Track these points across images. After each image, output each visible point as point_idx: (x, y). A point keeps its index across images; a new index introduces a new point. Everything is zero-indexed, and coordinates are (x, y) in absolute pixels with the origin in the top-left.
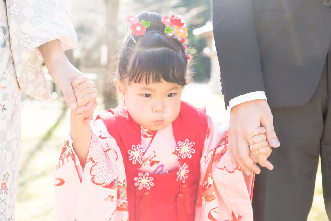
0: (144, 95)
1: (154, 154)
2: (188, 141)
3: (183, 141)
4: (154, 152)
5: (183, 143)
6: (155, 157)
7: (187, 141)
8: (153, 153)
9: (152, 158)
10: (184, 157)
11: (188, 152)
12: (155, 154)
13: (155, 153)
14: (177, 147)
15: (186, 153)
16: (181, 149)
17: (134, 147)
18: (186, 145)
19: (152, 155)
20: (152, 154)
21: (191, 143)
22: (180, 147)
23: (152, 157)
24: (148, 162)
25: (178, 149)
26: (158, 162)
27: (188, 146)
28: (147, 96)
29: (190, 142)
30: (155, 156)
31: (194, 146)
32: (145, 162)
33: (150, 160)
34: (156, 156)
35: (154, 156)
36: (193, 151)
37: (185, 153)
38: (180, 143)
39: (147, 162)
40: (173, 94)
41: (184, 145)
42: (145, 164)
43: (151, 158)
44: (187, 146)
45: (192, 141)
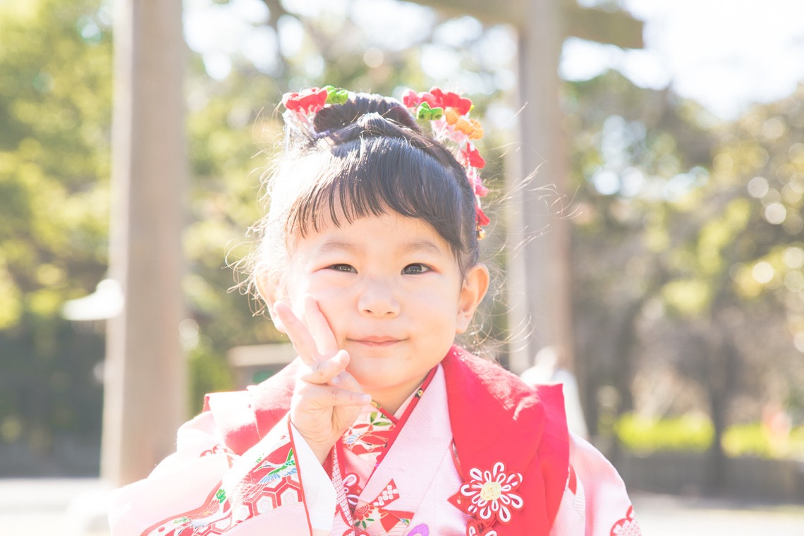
1: (391, 492)
2: (502, 469)
3: (486, 466)
4: (392, 483)
5: (487, 472)
6: (397, 501)
7: (499, 467)
8: (390, 487)
9: (387, 502)
10: (485, 513)
11: (499, 500)
12: (395, 491)
13: (394, 487)
14: (467, 486)
15: (495, 502)
16: (479, 490)
18: (494, 480)
19: (385, 493)
20: (386, 489)
21: (512, 476)
22: (474, 486)
23: (386, 499)
24: (376, 515)
25: (467, 490)
26: (409, 515)
27: (503, 485)
29: (508, 472)
30: (396, 496)
31: (521, 485)
32: (367, 516)
33: (381, 510)
34: (400, 495)
35: (391, 498)
36: (517, 502)
37: (490, 502)
38: (474, 472)
39: (371, 516)
41: (489, 480)
42: (367, 522)
43: (382, 504)
44: (498, 482)
45: (516, 472)
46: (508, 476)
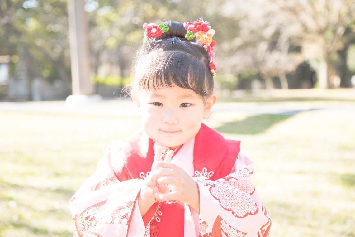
0: (154, 103)
2: (206, 170)
3: (200, 170)
5: (201, 172)
7: (205, 170)
17: (142, 174)
18: (203, 175)
21: (210, 173)
28: (158, 104)
29: (208, 171)
31: (213, 176)
38: (197, 172)
40: (188, 105)
41: (201, 175)
44: (205, 176)
45: (211, 170)
46: (208, 173)
